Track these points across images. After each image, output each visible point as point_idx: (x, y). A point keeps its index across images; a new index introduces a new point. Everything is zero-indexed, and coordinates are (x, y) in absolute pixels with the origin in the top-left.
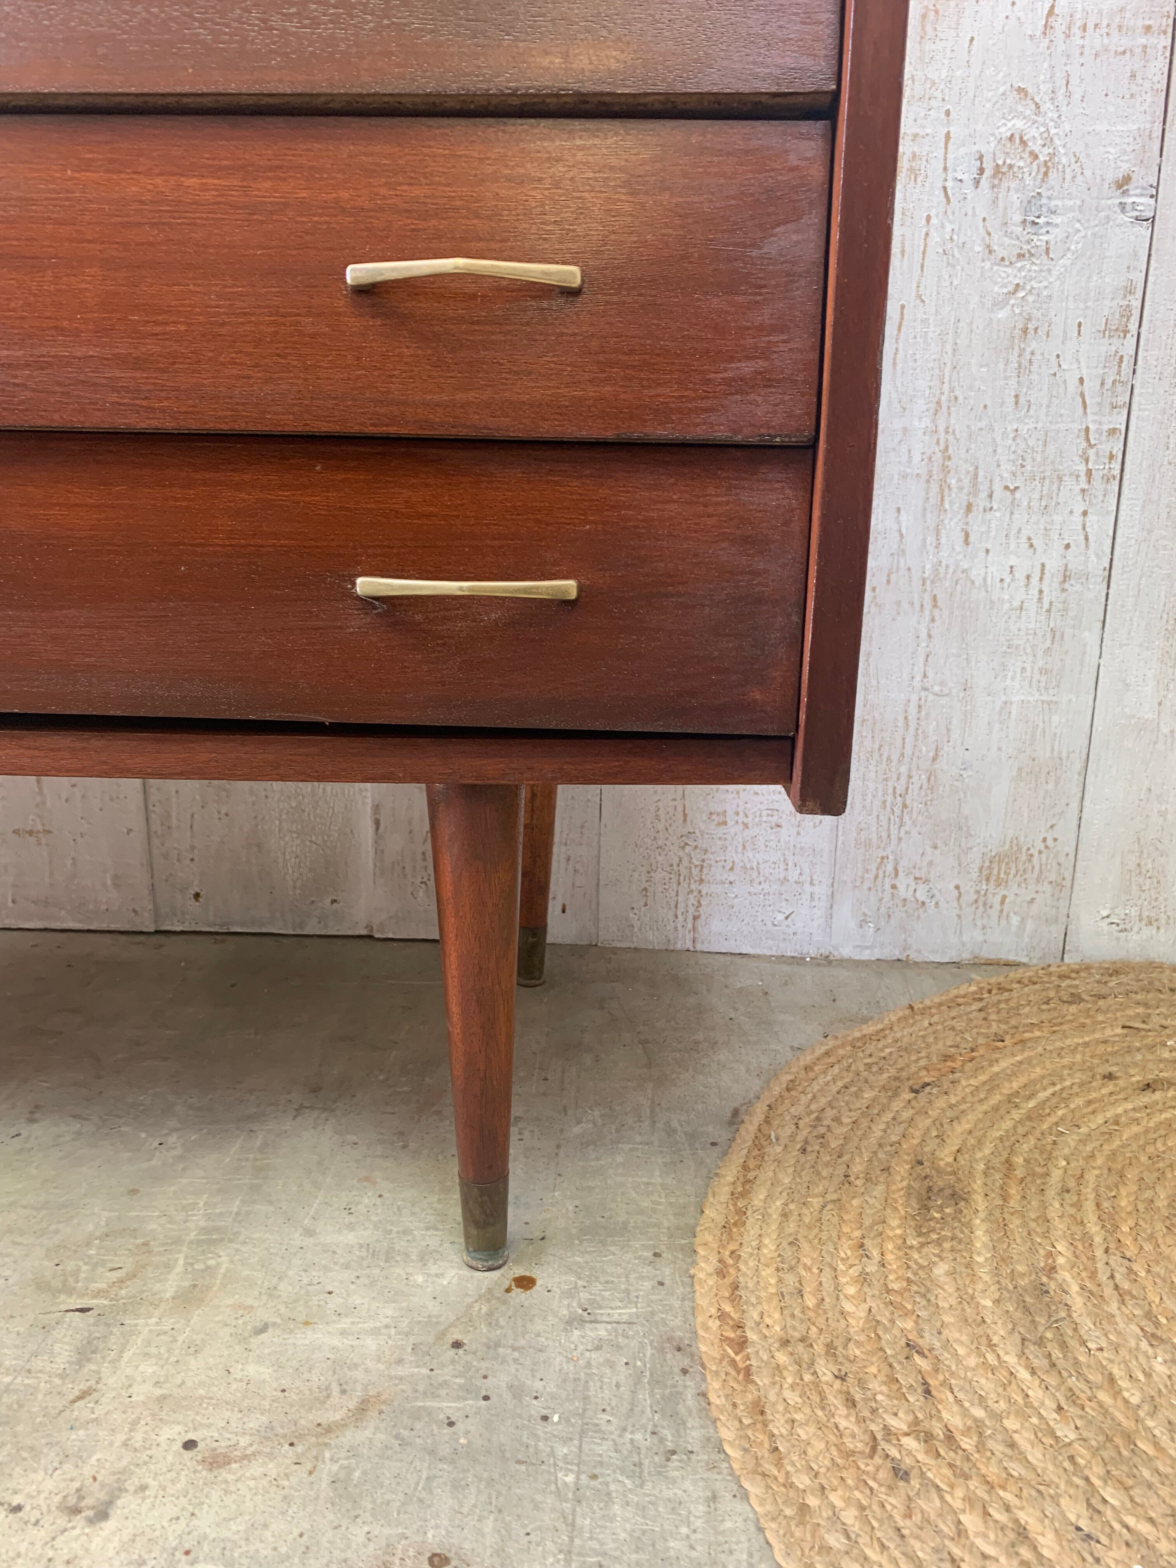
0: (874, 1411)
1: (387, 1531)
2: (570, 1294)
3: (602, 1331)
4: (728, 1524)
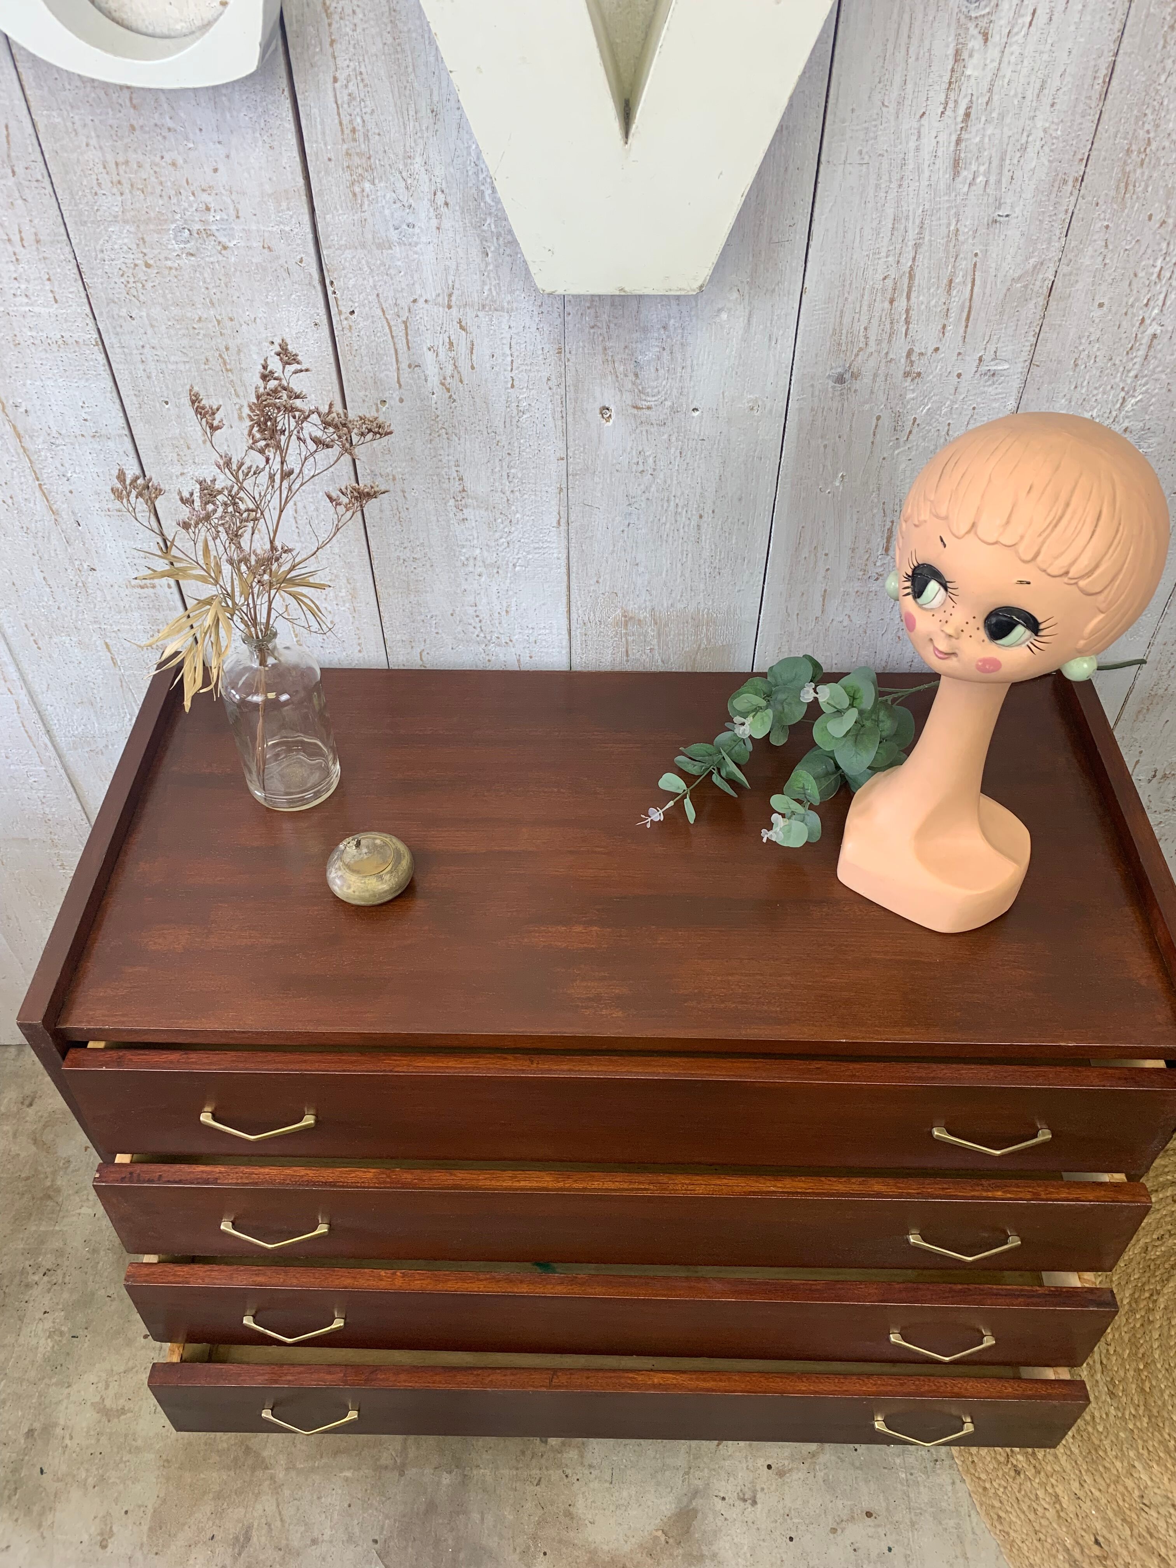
1: (849, 1503)
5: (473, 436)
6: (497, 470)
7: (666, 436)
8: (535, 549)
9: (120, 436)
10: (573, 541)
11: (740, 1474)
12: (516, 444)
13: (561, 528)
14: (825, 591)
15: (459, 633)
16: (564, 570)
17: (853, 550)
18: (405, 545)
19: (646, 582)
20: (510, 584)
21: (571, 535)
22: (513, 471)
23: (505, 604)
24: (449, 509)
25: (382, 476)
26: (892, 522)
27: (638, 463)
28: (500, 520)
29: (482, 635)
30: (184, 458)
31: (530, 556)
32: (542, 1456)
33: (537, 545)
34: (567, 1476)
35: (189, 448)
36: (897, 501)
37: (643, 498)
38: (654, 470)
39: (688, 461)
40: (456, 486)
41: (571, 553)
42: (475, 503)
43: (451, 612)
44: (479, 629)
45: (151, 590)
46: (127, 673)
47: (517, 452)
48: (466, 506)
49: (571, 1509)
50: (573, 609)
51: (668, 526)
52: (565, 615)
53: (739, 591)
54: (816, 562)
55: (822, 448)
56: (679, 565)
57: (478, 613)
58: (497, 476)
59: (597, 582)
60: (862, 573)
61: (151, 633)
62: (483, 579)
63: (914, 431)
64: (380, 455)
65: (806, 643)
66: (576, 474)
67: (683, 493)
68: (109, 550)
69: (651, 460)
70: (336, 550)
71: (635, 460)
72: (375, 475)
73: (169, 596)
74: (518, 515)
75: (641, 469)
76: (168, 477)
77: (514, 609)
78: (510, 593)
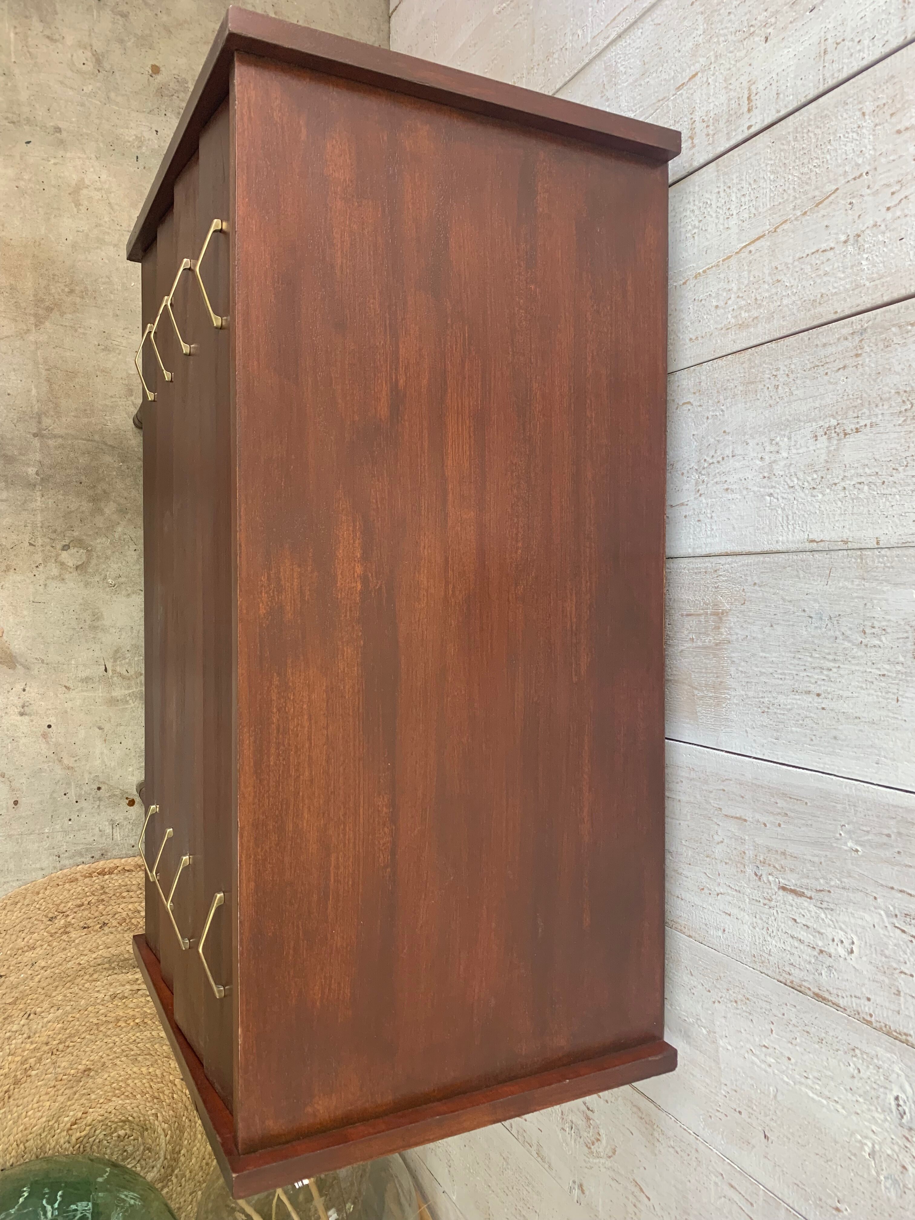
0: (75, 912)
1: (24, 788)
2: (126, 818)
3: (108, 830)
4: (34, 874)
5: (903, 441)
6: (867, 470)
7: (901, 659)
8: (787, 517)
9: (905, 31)
10: (795, 557)
11: (43, 703)
12: (894, 490)
13: (807, 544)
14: (745, 820)
15: (708, 441)
16: (766, 548)
17: (784, 853)
18: (791, 375)
19: (754, 635)
20: (754, 491)
21: (801, 555)
22: (866, 488)
23: (734, 487)
24: (827, 420)
25: (861, 341)
26: (811, 898)
27: (873, 627)
28: (815, 476)
29: (706, 465)
30: (881, 112)
31: (780, 511)
32: (53, 547)
33: (790, 517)
34: (37, 567)
35: (892, 115)
36: (832, 906)
37: (838, 633)
38: (866, 646)
39: (876, 682)
40: (850, 427)
41: (783, 556)
42: (832, 448)
43: (727, 431)
44: (711, 461)
45: (746, 109)
46: (670, 104)
47: (885, 492)
48: (829, 439)
49: (12, 570)
50: (729, 559)
51: (810, 659)
52: (724, 551)
53: (746, 732)
54: (772, 813)
55: (886, 831)
56: (771, 670)
57: (726, 458)
58: (860, 471)
59: (755, 584)
60: (762, 859)
61: (706, 119)
62: (758, 462)
63: (904, 935)
64: (883, 336)
65: (698, 796)
66: (862, 559)
67: (842, 676)
68: (786, 51)
69: (877, 642)
70: (785, 302)
71: (876, 624)
72: (861, 334)
73: (740, 130)
74: (820, 496)
75: (867, 632)
76: (860, 99)
77: (730, 496)
78: (745, 492)
